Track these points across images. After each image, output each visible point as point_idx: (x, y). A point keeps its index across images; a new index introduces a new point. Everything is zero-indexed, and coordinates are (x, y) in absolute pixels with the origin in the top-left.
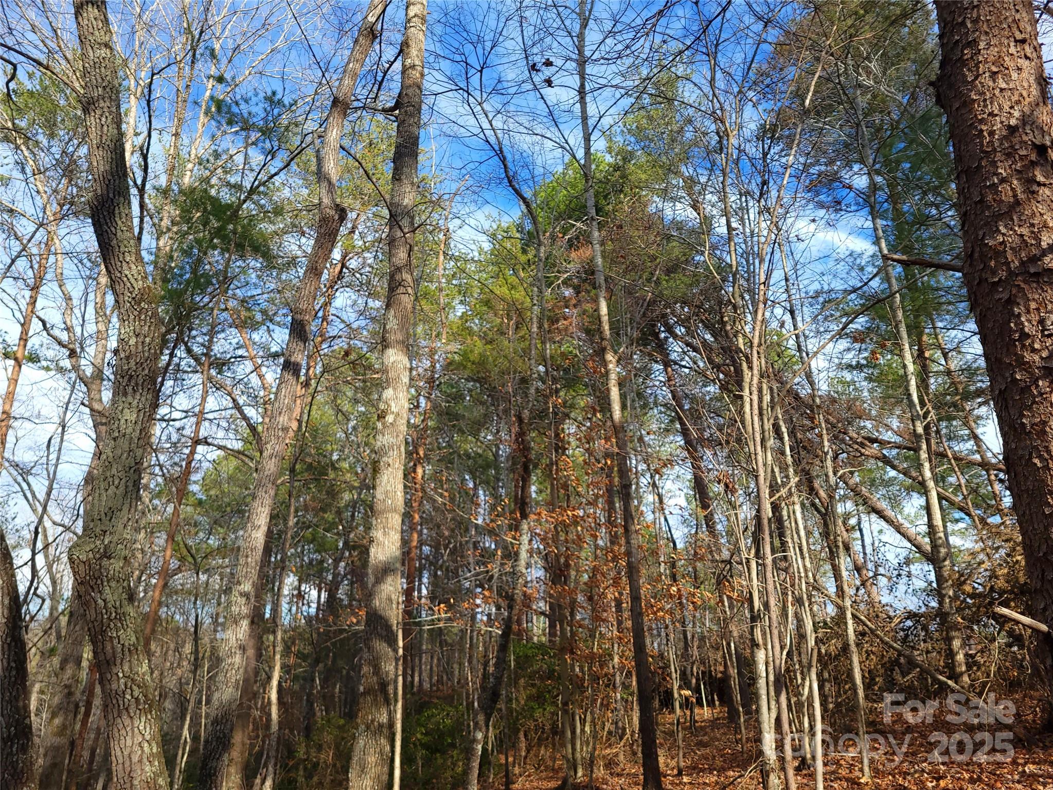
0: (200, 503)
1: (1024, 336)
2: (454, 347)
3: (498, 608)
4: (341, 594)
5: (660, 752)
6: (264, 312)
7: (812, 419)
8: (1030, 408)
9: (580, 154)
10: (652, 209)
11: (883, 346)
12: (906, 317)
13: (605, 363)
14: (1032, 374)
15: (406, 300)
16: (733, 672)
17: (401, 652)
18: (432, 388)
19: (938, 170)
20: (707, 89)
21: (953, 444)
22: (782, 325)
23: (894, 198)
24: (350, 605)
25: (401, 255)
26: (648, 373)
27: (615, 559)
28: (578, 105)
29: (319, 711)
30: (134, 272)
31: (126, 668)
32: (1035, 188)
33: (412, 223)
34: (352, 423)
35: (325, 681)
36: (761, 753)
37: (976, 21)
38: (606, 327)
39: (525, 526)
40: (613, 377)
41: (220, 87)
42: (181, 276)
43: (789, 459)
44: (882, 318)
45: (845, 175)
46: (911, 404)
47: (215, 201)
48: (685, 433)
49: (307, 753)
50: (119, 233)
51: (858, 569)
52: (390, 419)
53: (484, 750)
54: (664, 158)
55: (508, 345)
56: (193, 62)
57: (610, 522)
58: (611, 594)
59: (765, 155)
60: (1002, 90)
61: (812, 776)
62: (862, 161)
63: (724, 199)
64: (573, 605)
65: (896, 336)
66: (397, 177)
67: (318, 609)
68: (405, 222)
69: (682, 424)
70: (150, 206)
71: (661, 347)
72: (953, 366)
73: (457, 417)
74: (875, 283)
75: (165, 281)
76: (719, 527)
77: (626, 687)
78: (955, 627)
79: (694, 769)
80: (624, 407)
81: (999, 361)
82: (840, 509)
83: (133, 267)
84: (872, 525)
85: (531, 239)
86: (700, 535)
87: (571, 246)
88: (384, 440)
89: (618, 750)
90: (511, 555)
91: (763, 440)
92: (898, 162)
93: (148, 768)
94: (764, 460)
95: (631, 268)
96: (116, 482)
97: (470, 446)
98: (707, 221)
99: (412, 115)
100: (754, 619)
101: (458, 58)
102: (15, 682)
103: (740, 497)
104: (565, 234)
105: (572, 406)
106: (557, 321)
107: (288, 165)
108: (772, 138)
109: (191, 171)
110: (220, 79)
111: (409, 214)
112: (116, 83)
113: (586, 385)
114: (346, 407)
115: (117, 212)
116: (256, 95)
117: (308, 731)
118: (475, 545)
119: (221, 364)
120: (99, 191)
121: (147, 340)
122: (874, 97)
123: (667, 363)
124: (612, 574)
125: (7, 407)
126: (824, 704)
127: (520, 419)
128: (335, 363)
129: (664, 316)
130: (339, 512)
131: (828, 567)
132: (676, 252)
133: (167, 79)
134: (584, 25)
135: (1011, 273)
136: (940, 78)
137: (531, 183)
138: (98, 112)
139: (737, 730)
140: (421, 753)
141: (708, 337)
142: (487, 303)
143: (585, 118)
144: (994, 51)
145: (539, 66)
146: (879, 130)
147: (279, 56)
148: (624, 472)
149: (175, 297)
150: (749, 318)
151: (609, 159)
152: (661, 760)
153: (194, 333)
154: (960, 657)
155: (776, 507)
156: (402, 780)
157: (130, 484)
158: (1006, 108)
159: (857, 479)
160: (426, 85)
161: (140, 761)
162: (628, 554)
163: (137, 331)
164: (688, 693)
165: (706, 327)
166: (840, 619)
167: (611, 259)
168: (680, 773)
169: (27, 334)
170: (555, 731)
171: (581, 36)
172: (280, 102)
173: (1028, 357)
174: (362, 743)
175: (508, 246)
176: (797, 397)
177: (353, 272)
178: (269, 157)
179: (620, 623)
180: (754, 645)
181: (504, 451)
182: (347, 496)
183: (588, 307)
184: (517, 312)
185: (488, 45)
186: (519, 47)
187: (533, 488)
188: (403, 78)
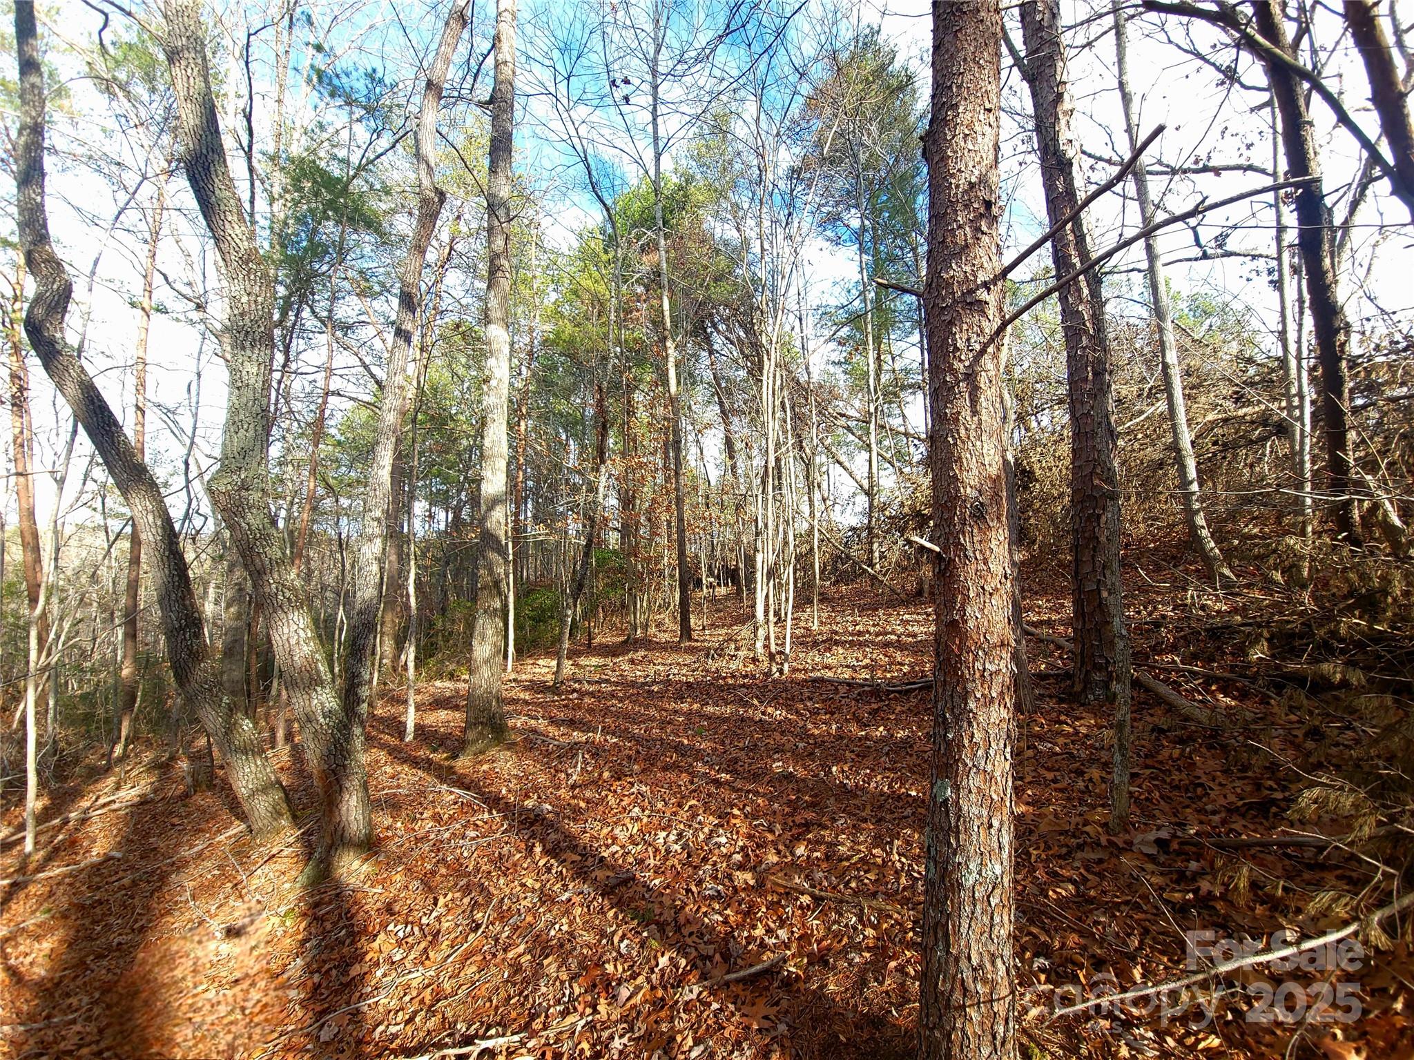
0: (339, 443)
1: (957, 349)
2: (548, 327)
3: (584, 526)
4: (464, 515)
5: (691, 616)
6: (382, 284)
7: (806, 399)
8: (952, 402)
9: (652, 173)
10: (705, 226)
11: (857, 350)
12: (873, 329)
13: (665, 349)
14: (957, 378)
15: (505, 284)
16: (742, 566)
17: (511, 557)
18: (531, 359)
19: (906, 221)
20: (753, 127)
21: (890, 420)
22: (793, 329)
23: (875, 239)
24: (472, 523)
25: (499, 243)
26: (696, 357)
27: (668, 493)
28: (651, 126)
29: (452, 598)
30: (238, 232)
31: (276, 576)
32: (980, 235)
33: (508, 214)
34: (466, 385)
35: (455, 577)
36: (754, 616)
37: (959, 87)
38: (668, 320)
39: (603, 470)
40: (671, 360)
41: (320, 56)
42: (298, 243)
43: (789, 427)
44: (858, 329)
45: (845, 216)
46: (869, 392)
47: (323, 173)
48: (721, 404)
49: (444, 626)
50: (217, 192)
51: (824, 500)
52: (493, 383)
53: (574, 620)
54: (717, 184)
55: (593, 329)
56: (290, 27)
57: (666, 467)
58: (664, 517)
59: (792, 191)
60: (969, 151)
61: (784, 627)
62: (857, 207)
63: (759, 224)
64: (638, 523)
65: (865, 343)
66: (493, 170)
67: (447, 526)
68: (501, 212)
69: (720, 398)
70: (260, 171)
71: (708, 339)
72: (897, 366)
73: (553, 384)
74: (856, 303)
75: (284, 246)
76: (740, 471)
77: (672, 576)
78: (877, 536)
79: (713, 626)
80: (678, 383)
81: (937, 366)
82: (818, 460)
83: (236, 227)
84: (836, 470)
85: (611, 242)
86: (727, 477)
87: (643, 251)
88: (488, 401)
89: (665, 617)
90: (592, 489)
91: (773, 413)
92: (881, 211)
93: (305, 648)
94: (773, 428)
95: (688, 274)
96: (245, 426)
97: (562, 406)
98: (746, 242)
99: (505, 111)
100: (757, 534)
101: (547, 62)
102: (179, 586)
103: (755, 452)
104: (638, 240)
105: (641, 381)
106: (631, 312)
107: (393, 146)
108: (798, 179)
109: (299, 141)
110: (319, 48)
111: (504, 204)
112: (200, 33)
113: (652, 364)
114: (461, 371)
115: (212, 169)
116: (357, 70)
117: (443, 610)
118: (567, 480)
119: (347, 328)
120: (191, 146)
121: (260, 299)
122: (871, 155)
123: (711, 352)
124: (666, 503)
125: (141, 354)
126: (795, 587)
127: (600, 389)
128: (448, 333)
129: (711, 315)
130: (459, 454)
131: (806, 498)
132: (722, 264)
133: (266, 42)
134: (658, 51)
135: (954, 301)
136: (928, 133)
137: (611, 191)
138: (183, 63)
139: (741, 600)
140: (529, 623)
141: (742, 334)
142: (575, 292)
143: (656, 139)
144: (968, 116)
145: (618, 82)
146: (871, 183)
147: (377, 33)
148: (676, 432)
149: (296, 264)
150: (771, 321)
151: (675, 180)
152: (692, 621)
153: (316, 297)
154: (877, 554)
155: (778, 460)
156: (515, 640)
157: (259, 429)
158: (970, 165)
159: (829, 441)
160: (517, 84)
161: (298, 643)
162: (677, 489)
163: (248, 290)
164: (711, 580)
165: (741, 326)
166: (810, 532)
167: (675, 265)
168: (704, 629)
169: (150, 285)
170: (623, 606)
171: (655, 60)
172: (381, 81)
173: (957, 365)
174: (481, 622)
175: (593, 246)
176: (798, 383)
177: (460, 255)
178: (375, 136)
179: (669, 536)
180: (756, 550)
181: (590, 412)
182: (465, 442)
183: (654, 302)
184: (599, 303)
185: (575, 53)
186: (601, 61)
187: (611, 441)
188: (496, 72)
